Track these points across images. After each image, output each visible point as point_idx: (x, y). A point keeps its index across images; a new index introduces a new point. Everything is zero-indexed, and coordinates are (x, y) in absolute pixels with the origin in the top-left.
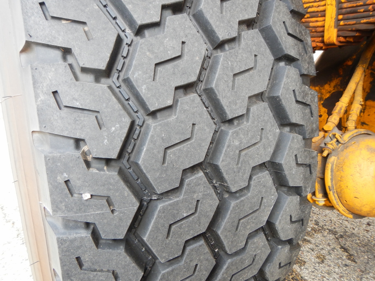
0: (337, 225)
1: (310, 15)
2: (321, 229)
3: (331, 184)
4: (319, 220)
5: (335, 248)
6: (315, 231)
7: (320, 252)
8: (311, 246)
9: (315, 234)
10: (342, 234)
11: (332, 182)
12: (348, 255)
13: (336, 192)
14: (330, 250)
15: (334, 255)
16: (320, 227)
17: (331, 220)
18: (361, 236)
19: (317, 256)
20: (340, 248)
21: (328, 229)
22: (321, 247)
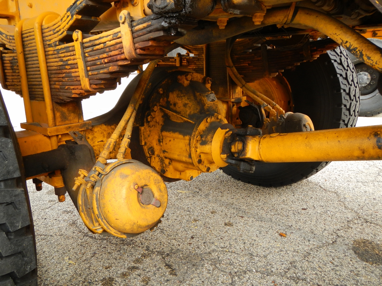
0: (165, 245)
1: (70, 66)
2: (151, 253)
3: (98, 212)
4: (150, 245)
5: (160, 267)
6: (145, 257)
7: (146, 275)
8: (138, 272)
9: (144, 260)
10: (168, 252)
11: (98, 210)
12: (171, 270)
13: (104, 218)
14: (155, 271)
15: (158, 274)
16: (150, 251)
17: (160, 242)
18: (185, 250)
19: (143, 280)
20: (165, 266)
21: (157, 251)
22: (148, 270)
